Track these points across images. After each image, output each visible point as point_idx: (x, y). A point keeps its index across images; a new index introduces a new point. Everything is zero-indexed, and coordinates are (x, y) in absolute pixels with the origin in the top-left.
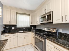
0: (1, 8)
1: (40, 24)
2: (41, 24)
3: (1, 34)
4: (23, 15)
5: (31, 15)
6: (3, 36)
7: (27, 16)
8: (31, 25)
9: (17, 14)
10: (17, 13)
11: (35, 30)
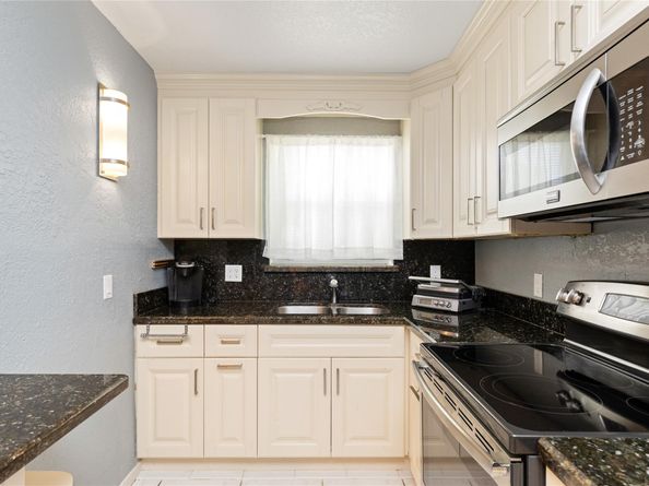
0: (124, 97)
3: (135, 322)
4: (324, 139)
6: (145, 336)
7: (364, 140)
8: (408, 235)
9: (269, 137)
10: (269, 126)
11: (455, 305)
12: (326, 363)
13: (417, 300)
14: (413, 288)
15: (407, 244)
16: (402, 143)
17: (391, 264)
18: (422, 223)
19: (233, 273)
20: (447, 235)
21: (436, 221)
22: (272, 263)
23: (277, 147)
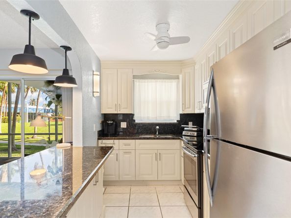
3: (98, 139)
5: (181, 77)
9: (135, 80)
11: (195, 134)
12: (156, 151)
13: (184, 133)
14: (183, 129)
15: (181, 115)
17: (176, 122)
18: (185, 108)
19: (124, 125)
20: (193, 112)
21: (190, 108)
22: (136, 122)
23: (138, 83)
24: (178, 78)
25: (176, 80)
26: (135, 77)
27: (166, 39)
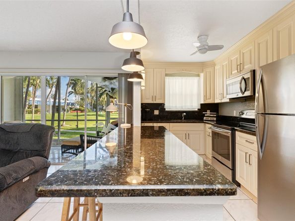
1: (228, 101)
2: (230, 99)
5: (202, 75)
8: (202, 102)
11: (215, 119)
12: (185, 132)
13: (205, 118)
14: (204, 115)
15: (201, 105)
16: (200, 79)
17: (197, 110)
18: (206, 99)
19: (156, 112)
20: (213, 102)
21: (210, 99)
22: (166, 110)
23: (167, 79)
24: (198, 76)
25: (198, 78)
26: (167, 75)
27: (207, 47)
